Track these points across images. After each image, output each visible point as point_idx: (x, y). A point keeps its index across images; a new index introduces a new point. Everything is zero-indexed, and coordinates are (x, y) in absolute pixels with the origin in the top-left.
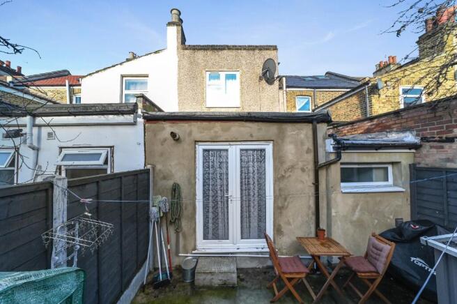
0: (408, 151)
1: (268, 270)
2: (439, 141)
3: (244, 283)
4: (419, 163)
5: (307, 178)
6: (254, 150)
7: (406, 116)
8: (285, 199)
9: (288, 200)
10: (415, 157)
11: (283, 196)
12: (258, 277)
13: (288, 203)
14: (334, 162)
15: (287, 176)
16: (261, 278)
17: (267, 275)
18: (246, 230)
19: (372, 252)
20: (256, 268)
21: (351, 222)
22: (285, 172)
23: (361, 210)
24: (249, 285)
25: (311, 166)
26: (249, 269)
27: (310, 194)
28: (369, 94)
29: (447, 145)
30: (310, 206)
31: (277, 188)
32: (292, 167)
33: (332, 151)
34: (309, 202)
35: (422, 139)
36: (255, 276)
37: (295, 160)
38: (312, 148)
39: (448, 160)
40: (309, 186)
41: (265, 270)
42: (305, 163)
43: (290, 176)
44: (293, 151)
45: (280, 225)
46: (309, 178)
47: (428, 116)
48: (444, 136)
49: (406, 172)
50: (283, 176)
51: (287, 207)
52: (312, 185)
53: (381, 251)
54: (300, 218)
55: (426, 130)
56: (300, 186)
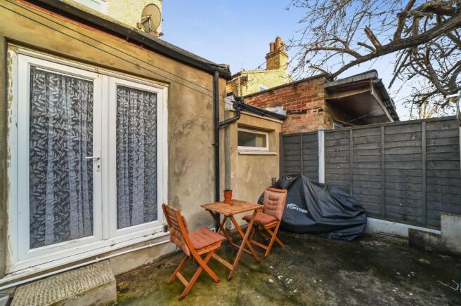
0: (279, 121)
1: (162, 262)
2: (298, 113)
3: (129, 294)
4: (285, 132)
5: (206, 137)
6: (139, 91)
7: (277, 94)
8: (183, 163)
9: (186, 164)
10: (282, 127)
11: (180, 159)
12: (150, 277)
13: (187, 167)
14: (233, 122)
15: (185, 132)
16: (155, 275)
17: (163, 268)
18: (125, 215)
19: (269, 204)
20: (144, 265)
21: (245, 184)
22: (183, 128)
23: (252, 171)
24: (139, 292)
25: (211, 124)
26: (133, 270)
27: (210, 156)
28: (241, 84)
29: (302, 116)
30: (209, 171)
31: (173, 148)
32: (192, 123)
33: (232, 109)
34: (209, 166)
35: (287, 112)
36: (145, 276)
37: (195, 114)
38: (212, 103)
39: (303, 127)
40: (209, 147)
41: (157, 264)
42: (205, 120)
43: (189, 133)
44: (193, 103)
45: (176, 198)
46: (208, 139)
47: (292, 94)
48: (301, 109)
49: (277, 139)
50: (181, 133)
51: (185, 173)
52: (212, 146)
53: (277, 200)
54: (199, 186)
55: (290, 105)
56: (200, 146)
